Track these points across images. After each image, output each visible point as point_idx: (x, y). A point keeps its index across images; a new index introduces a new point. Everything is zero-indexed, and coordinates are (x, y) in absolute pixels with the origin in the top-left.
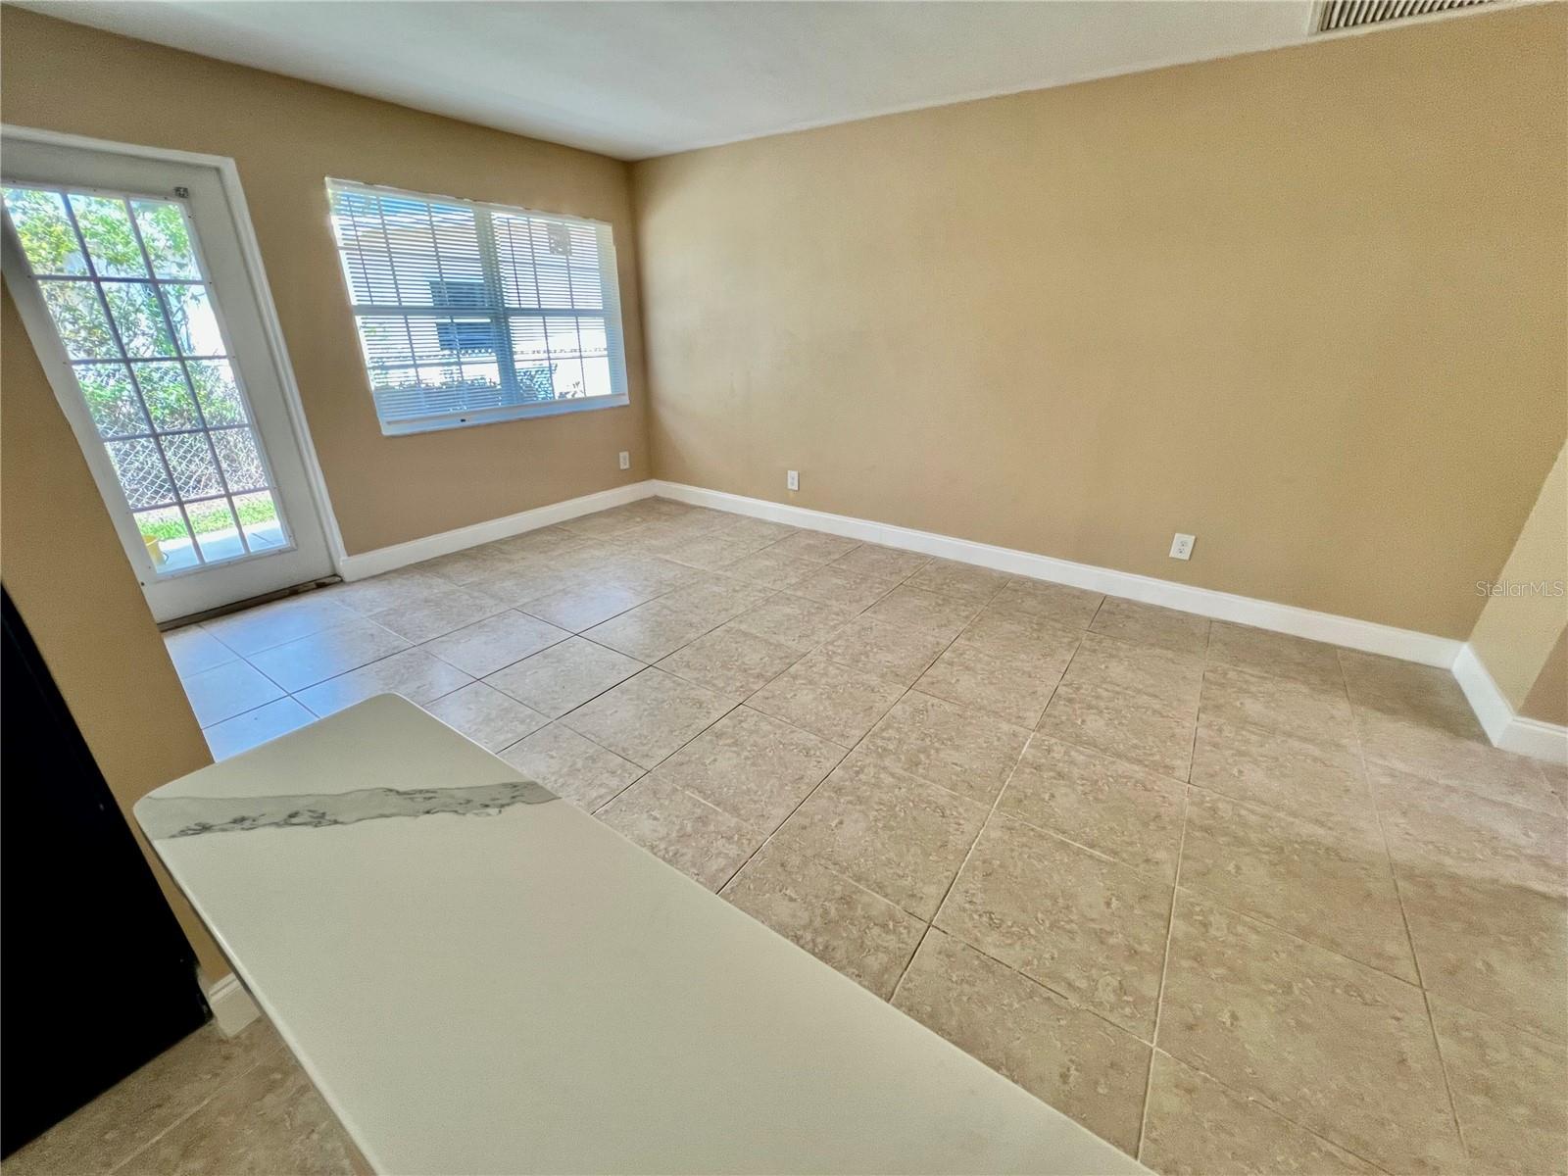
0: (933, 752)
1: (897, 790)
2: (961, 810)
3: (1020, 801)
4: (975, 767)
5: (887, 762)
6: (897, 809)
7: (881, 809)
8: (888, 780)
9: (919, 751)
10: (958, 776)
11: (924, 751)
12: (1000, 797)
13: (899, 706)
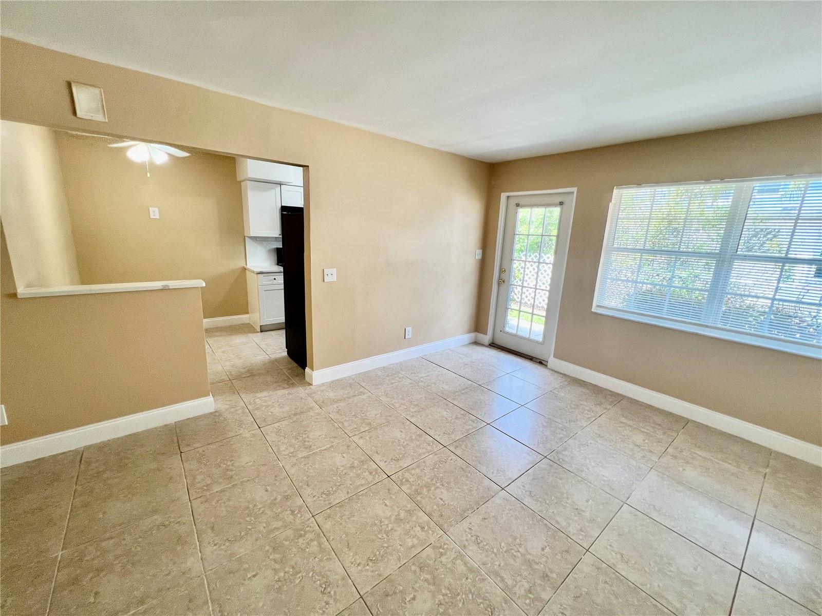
0: (277, 566)
1: (265, 525)
2: (223, 552)
3: (190, 601)
4: (242, 589)
5: (289, 532)
6: (253, 519)
7: (259, 511)
8: (275, 524)
9: (284, 557)
10: (245, 570)
11: (281, 561)
12: (206, 587)
13: (341, 570)
